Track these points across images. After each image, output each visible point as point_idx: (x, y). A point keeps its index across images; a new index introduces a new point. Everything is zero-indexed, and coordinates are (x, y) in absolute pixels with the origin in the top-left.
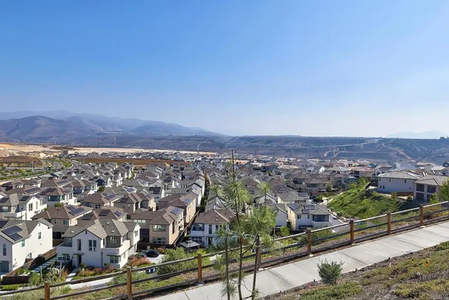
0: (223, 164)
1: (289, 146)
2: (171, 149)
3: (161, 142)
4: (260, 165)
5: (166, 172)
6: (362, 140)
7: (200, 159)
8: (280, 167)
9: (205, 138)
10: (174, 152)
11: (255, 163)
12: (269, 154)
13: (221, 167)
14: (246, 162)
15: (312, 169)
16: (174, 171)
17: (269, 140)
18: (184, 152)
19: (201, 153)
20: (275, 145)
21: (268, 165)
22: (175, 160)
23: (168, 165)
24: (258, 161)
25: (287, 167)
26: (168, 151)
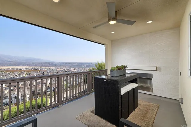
0: (56, 70)
1: (74, 65)
2: (38, 66)
3: (35, 64)
4: (67, 70)
5: (38, 74)
6: (91, 63)
7: (49, 69)
8: (72, 71)
9: (50, 63)
10: (40, 67)
11: (65, 70)
12: (69, 67)
13: (56, 71)
14: (63, 69)
15: (80, 71)
16: (41, 73)
17: (69, 63)
18: (43, 67)
19: (49, 67)
20: (71, 64)
21: (69, 70)
22: (41, 70)
23: (38, 72)
24: (66, 69)
25: (74, 71)
26: (38, 67)
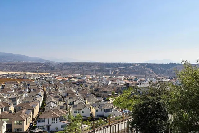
0: (54, 81)
1: (93, 68)
2: (19, 71)
3: (13, 66)
4: (76, 80)
5: (19, 87)
6: (131, 64)
7: (39, 78)
8: (87, 82)
9: (42, 64)
10: (22, 73)
11: (73, 79)
12: (80, 73)
13: (53, 83)
14: (68, 78)
15: (104, 82)
16: (24, 86)
17: (81, 65)
18: (28, 73)
19: (40, 73)
20: (84, 67)
21: (80, 80)
22: (23, 79)
23: (19, 83)
24: (75, 78)
25: (91, 82)
26: (18, 73)
